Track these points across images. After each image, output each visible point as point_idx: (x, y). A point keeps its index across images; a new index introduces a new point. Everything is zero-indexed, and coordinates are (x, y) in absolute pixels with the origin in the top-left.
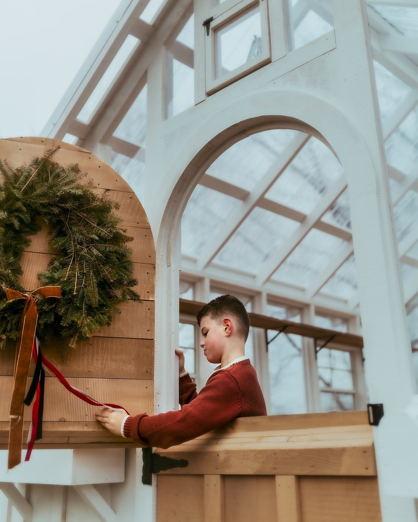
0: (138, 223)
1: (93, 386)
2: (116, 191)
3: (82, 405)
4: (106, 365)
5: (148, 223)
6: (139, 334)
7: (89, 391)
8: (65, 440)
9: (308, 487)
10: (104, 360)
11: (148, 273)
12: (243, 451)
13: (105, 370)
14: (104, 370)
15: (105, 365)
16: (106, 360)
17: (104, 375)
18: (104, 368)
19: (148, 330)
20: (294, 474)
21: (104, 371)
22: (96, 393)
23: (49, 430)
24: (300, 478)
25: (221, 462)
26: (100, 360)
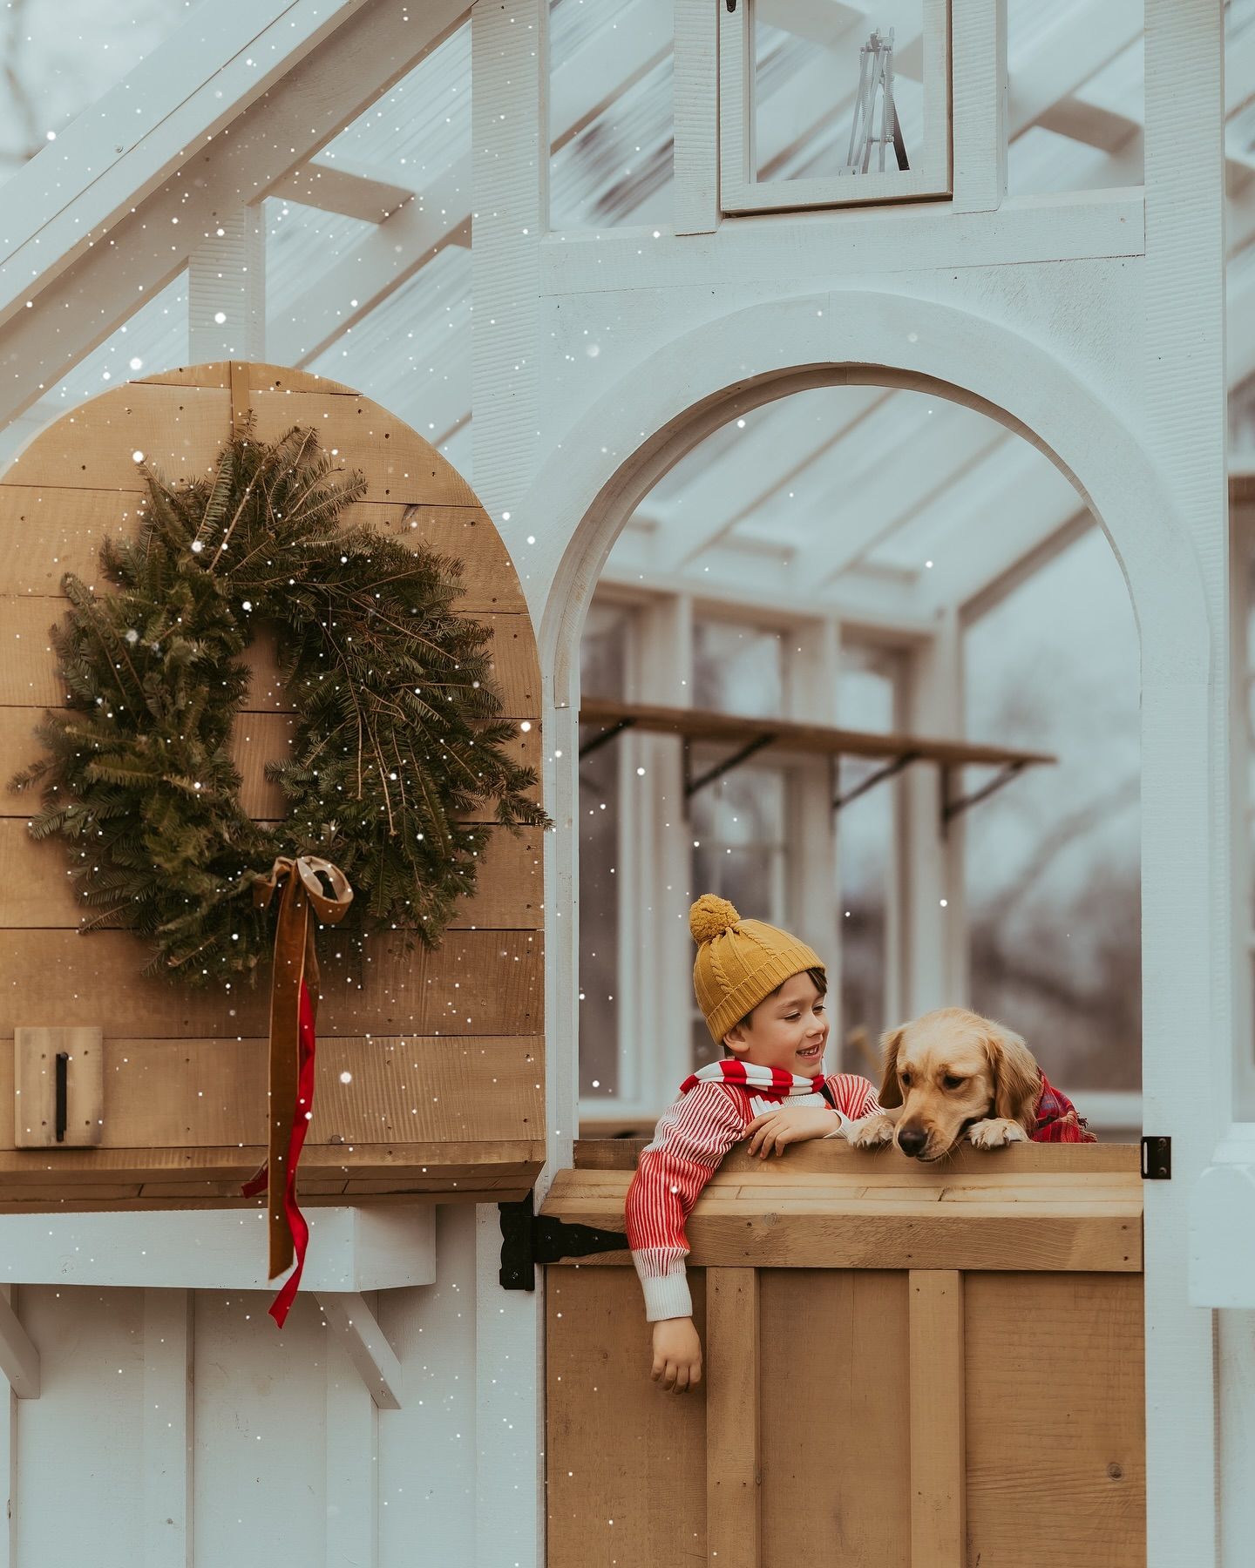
0: (494, 600)
1: (402, 1058)
2: (433, 508)
3: (378, 1103)
4: (428, 1003)
5: (521, 597)
6: (507, 917)
7: (392, 1068)
8: (337, 1187)
9: (985, 1293)
10: (422, 989)
11: (523, 745)
12: (824, 1218)
13: (427, 1014)
14: (425, 1015)
15: (426, 1003)
16: (427, 989)
17: (426, 1028)
18: (425, 1012)
19: (529, 906)
20: (958, 1267)
21: (424, 1017)
22: (404, 1073)
23: (308, 1164)
24: (966, 1274)
25: (758, 1239)
26: (413, 991)
